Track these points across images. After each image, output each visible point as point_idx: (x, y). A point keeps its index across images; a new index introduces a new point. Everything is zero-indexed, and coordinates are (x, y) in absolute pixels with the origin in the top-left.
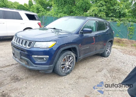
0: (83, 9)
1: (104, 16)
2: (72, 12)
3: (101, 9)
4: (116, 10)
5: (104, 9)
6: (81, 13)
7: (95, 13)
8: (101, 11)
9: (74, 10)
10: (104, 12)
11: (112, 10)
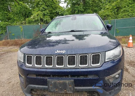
0: (23, 14)
1: (49, 20)
2: (10, 19)
3: (45, 13)
4: (59, 13)
5: (47, 13)
6: (22, 20)
7: (40, 18)
8: (45, 15)
9: (12, 17)
10: (48, 16)
11: (55, 13)
